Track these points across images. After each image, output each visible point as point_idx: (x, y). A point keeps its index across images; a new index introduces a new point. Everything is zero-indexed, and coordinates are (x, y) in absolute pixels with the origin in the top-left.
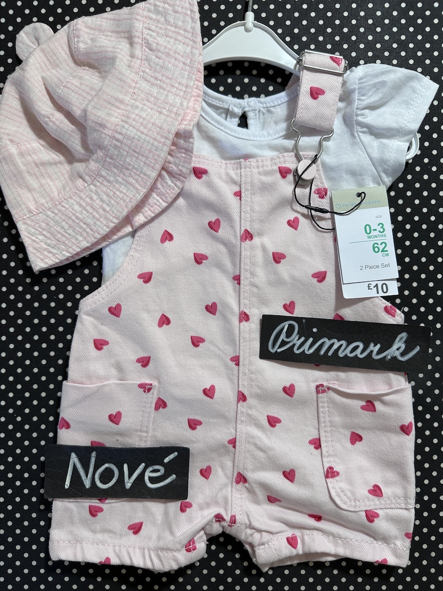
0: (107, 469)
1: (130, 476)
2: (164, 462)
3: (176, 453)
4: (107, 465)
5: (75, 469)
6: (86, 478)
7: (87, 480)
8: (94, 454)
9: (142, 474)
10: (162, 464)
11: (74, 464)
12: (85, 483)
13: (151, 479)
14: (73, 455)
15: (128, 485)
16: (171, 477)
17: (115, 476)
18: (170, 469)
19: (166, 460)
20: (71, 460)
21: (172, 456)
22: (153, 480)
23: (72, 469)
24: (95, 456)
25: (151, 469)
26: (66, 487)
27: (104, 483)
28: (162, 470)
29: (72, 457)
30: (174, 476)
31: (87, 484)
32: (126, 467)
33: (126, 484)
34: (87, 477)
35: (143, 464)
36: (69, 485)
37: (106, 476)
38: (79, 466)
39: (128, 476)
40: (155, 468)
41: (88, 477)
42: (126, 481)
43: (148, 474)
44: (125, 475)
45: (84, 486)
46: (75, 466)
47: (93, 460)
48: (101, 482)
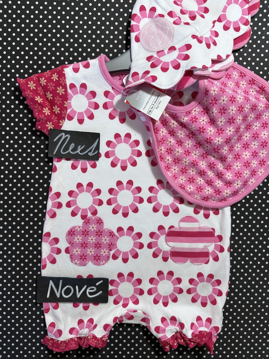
0: (68, 288)
1: (79, 292)
3: (102, 281)
4: (68, 286)
5: (52, 288)
8: (61, 281)
9: (85, 291)
10: (95, 286)
11: (51, 286)
12: (57, 295)
13: (89, 293)
14: (51, 281)
15: (78, 296)
16: (100, 292)
17: (72, 291)
18: (99, 288)
19: (97, 284)
20: (50, 284)
21: (100, 282)
22: (91, 294)
23: (50, 288)
24: (62, 282)
25: (90, 288)
26: (48, 297)
28: (95, 289)
29: (50, 282)
30: (101, 292)
31: (58, 295)
32: (77, 287)
33: (77, 296)
34: (58, 292)
35: (86, 286)
36: (49, 296)
37: (67, 292)
38: (54, 287)
40: (92, 288)
41: (59, 292)
42: (77, 294)
43: (88, 291)
44: (77, 291)
45: (57, 297)
46: (52, 287)
47: (61, 284)
48: (65, 294)
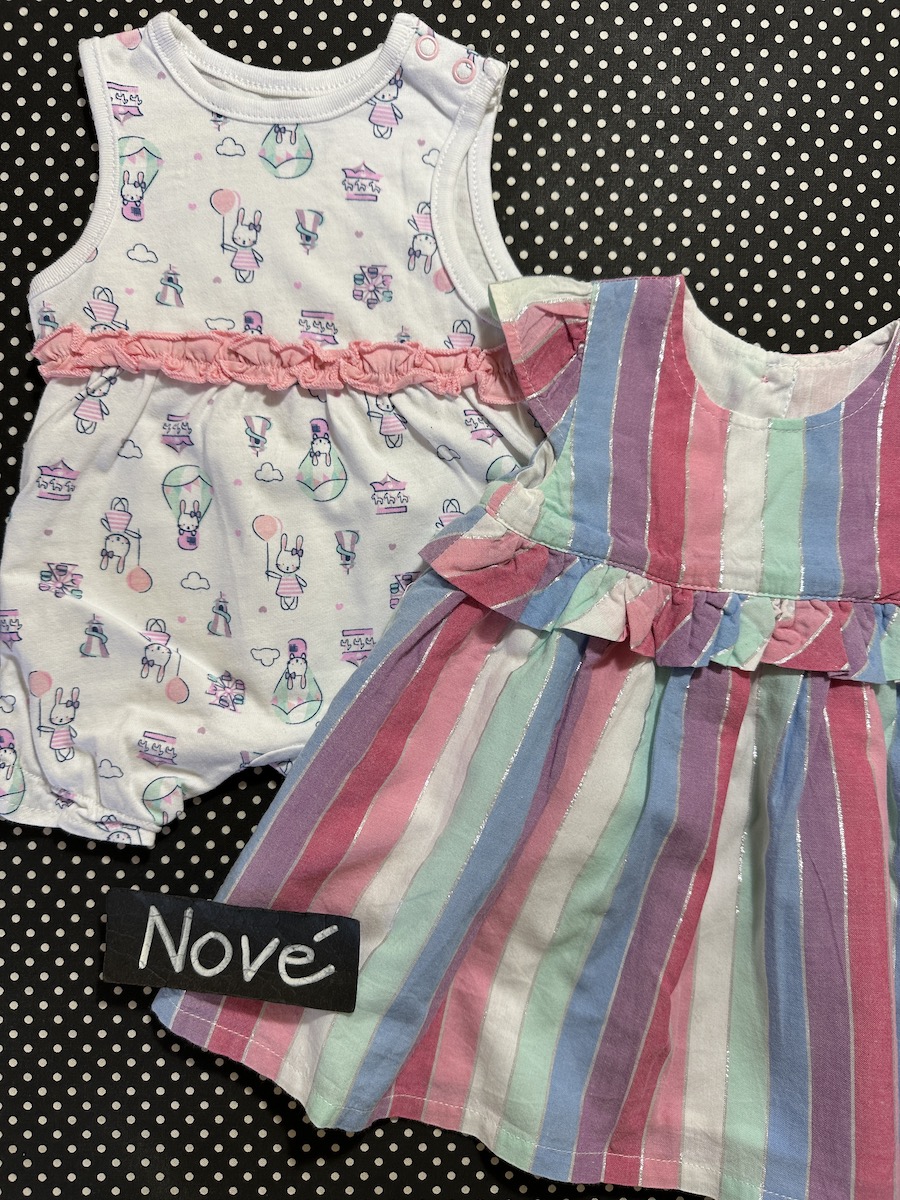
0: (211, 940)
1: (252, 959)
2: (314, 942)
3: (335, 927)
4: (211, 935)
6: (175, 954)
7: (178, 958)
8: (189, 913)
9: (274, 958)
10: (310, 944)
11: (156, 927)
12: (173, 963)
13: (288, 967)
14: (154, 911)
15: (248, 976)
16: (326, 970)
17: (226, 956)
18: (323, 956)
19: (318, 938)
20: (150, 918)
21: (327, 932)
22: (293, 971)
23: (151, 936)
24: (191, 915)
25: (289, 950)
26: (141, 966)
27: (208, 966)
28: (310, 957)
29: (151, 914)
30: (332, 968)
31: (177, 964)
32: (245, 940)
33: (244, 973)
34: (177, 952)
35: (276, 940)
36: (145, 963)
38: (163, 930)
39: (248, 959)
40: (297, 950)
41: (180, 952)
42: (244, 968)
43: (284, 959)
44: (244, 957)
45: (172, 968)
46: (156, 930)
47: (187, 924)
48: (201, 963)
